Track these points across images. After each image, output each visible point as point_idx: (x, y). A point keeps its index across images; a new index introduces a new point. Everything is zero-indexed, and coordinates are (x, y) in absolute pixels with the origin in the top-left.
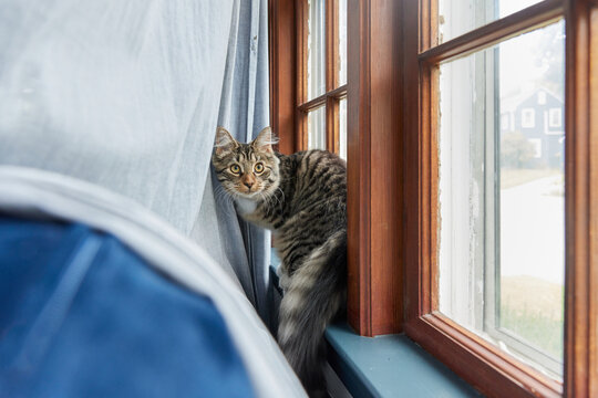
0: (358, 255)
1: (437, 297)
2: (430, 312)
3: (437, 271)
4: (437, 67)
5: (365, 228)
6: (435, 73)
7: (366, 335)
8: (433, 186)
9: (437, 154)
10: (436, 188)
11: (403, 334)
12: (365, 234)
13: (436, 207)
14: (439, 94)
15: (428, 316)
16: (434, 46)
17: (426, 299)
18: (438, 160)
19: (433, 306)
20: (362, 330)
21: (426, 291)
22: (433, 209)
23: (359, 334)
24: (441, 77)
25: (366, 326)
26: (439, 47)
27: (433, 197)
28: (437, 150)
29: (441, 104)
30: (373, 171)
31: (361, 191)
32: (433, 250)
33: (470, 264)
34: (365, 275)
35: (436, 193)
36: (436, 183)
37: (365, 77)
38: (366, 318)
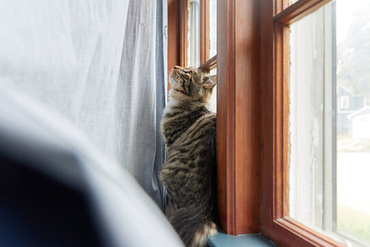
0: (226, 173)
1: (288, 205)
2: (282, 217)
3: (288, 185)
4: (288, 26)
5: (231, 152)
6: (286, 31)
7: (232, 234)
8: (284, 119)
9: (288, 94)
10: (287, 121)
11: (260, 233)
12: (231, 157)
13: (287, 136)
14: (289, 47)
15: (281, 220)
16: (285, 7)
17: (279, 207)
18: (288, 99)
19: (285, 212)
20: (229, 229)
21: (279, 200)
22: (285, 137)
23: (226, 233)
24: (291, 34)
25: (232, 227)
26: (290, 8)
27: (284, 127)
28: (288, 91)
29: (291, 55)
30: (237, 109)
31: (228, 124)
32: (284, 168)
33: (311, 182)
34: (231, 188)
35: (287, 125)
36: (287, 116)
37: (231, 37)
38: (231, 221)
